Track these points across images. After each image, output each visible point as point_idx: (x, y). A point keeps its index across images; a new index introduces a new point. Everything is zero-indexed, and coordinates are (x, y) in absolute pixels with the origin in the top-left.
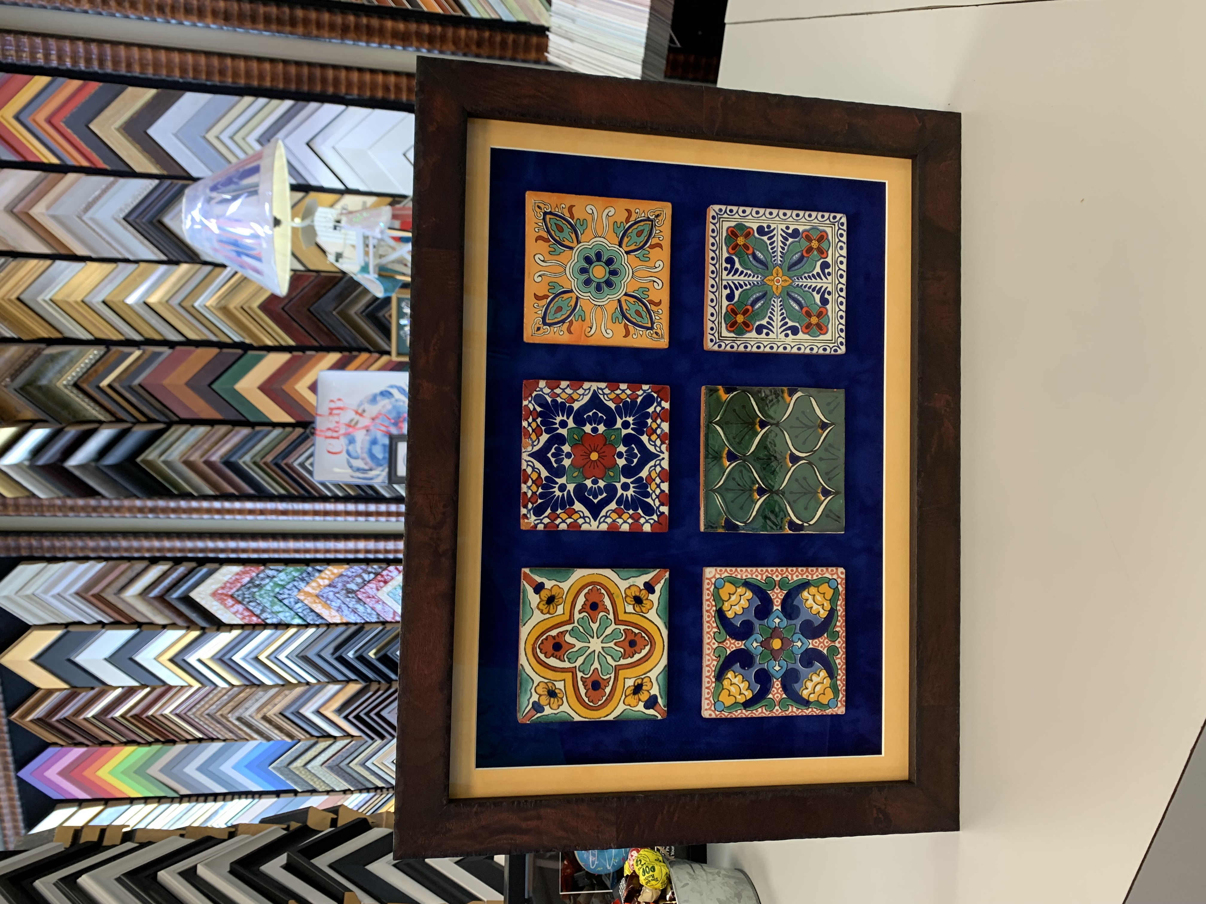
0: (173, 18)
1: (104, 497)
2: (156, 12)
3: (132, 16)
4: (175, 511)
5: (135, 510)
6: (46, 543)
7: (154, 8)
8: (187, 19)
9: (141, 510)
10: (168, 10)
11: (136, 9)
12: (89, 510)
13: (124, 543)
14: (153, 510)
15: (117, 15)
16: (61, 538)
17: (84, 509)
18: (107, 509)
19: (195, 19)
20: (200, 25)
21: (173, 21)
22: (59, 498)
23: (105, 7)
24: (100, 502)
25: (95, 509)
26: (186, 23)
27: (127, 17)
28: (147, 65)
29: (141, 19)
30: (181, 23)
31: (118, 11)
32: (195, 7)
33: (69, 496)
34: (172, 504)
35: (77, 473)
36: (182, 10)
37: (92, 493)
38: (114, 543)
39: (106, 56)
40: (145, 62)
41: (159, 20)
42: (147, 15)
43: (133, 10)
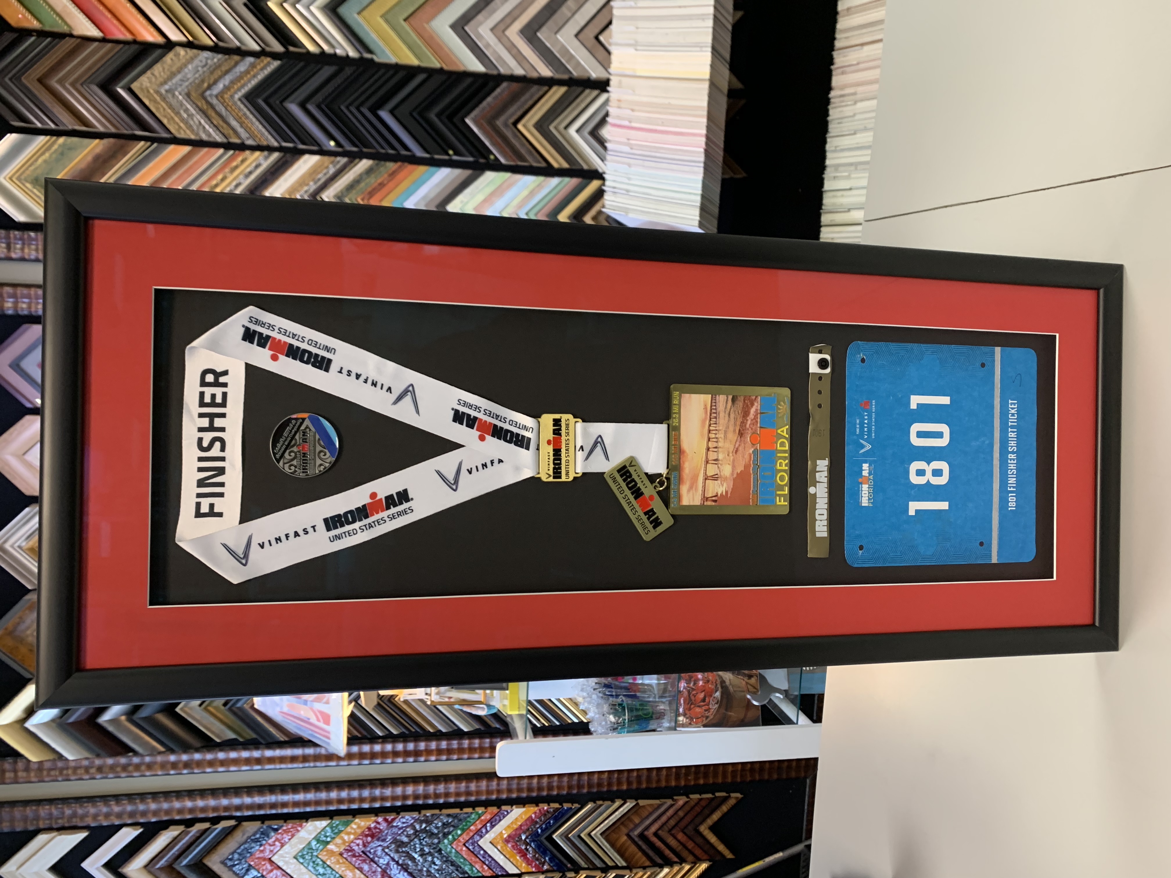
1: (136, 753)
4: (212, 763)
6: (68, 812)
9: (175, 766)
12: (119, 769)
14: (187, 765)
16: (86, 805)
17: (112, 768)
18: (137, 767)
22: (87, 759)
24: (131, 760)
25: (125, 768)
33: (98, 756)
34: (210, 756)
35: (111, 728)
37: (126, 749)
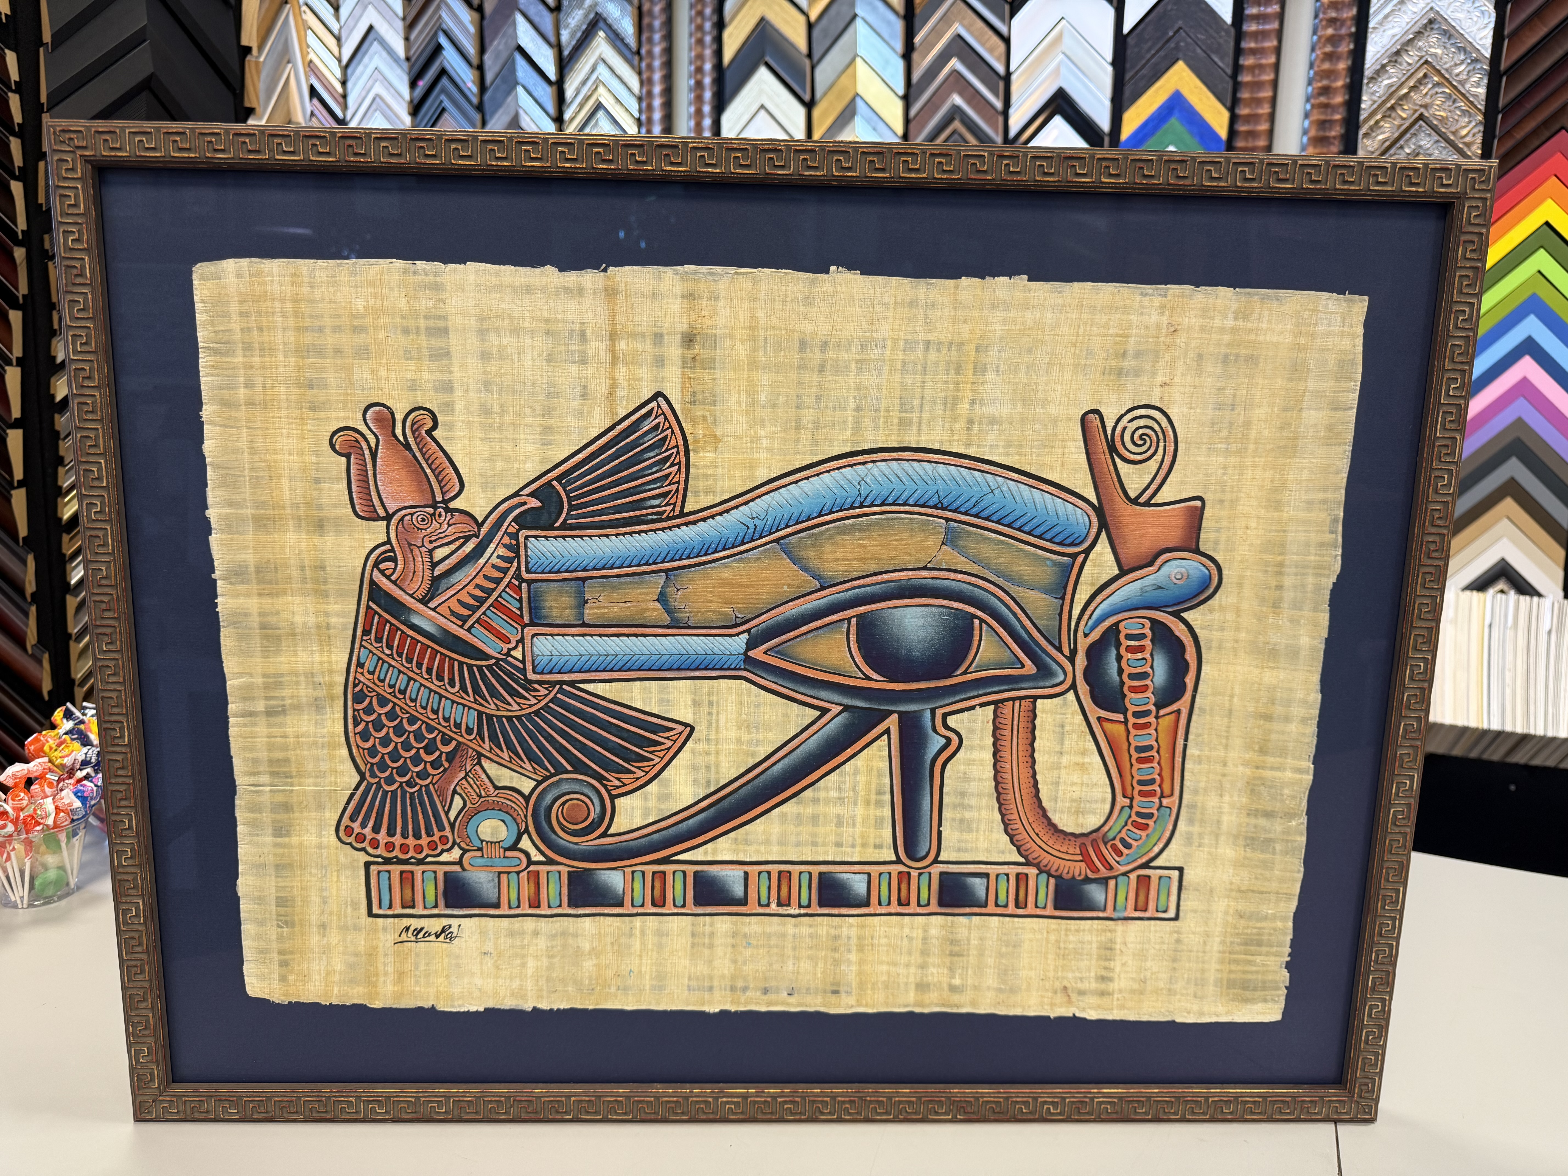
0: (1313, 106)
2: (1319, 85)
3: (1314, 55)
4: (699, 113)
5: (699, 63)
7: (1325, 82)
8: (1311, 123)
9: (699, 70)
10: (1323, 99)
11: (1323, 61)
13: (657, 50)
14: (699, 85)
15: (1315, 38)
19: (1313, 133)
20: (1305, 139)
21: (1308, 107)
23: (1324, 23)
26: (1307, 123)
27: (1313, 50)
28: (1253, 75)
29: (1311, 66)
30: (1307, 115)
31: (1320, 38)
32: (1327, 134)
34: (707, 109)
36: (1323, 117)
38: (657, 37)
39: (1264, 23)
40: (1257, 72)
41: (1310, 89)
42: (1316, 73)
43: (1321, 56)
